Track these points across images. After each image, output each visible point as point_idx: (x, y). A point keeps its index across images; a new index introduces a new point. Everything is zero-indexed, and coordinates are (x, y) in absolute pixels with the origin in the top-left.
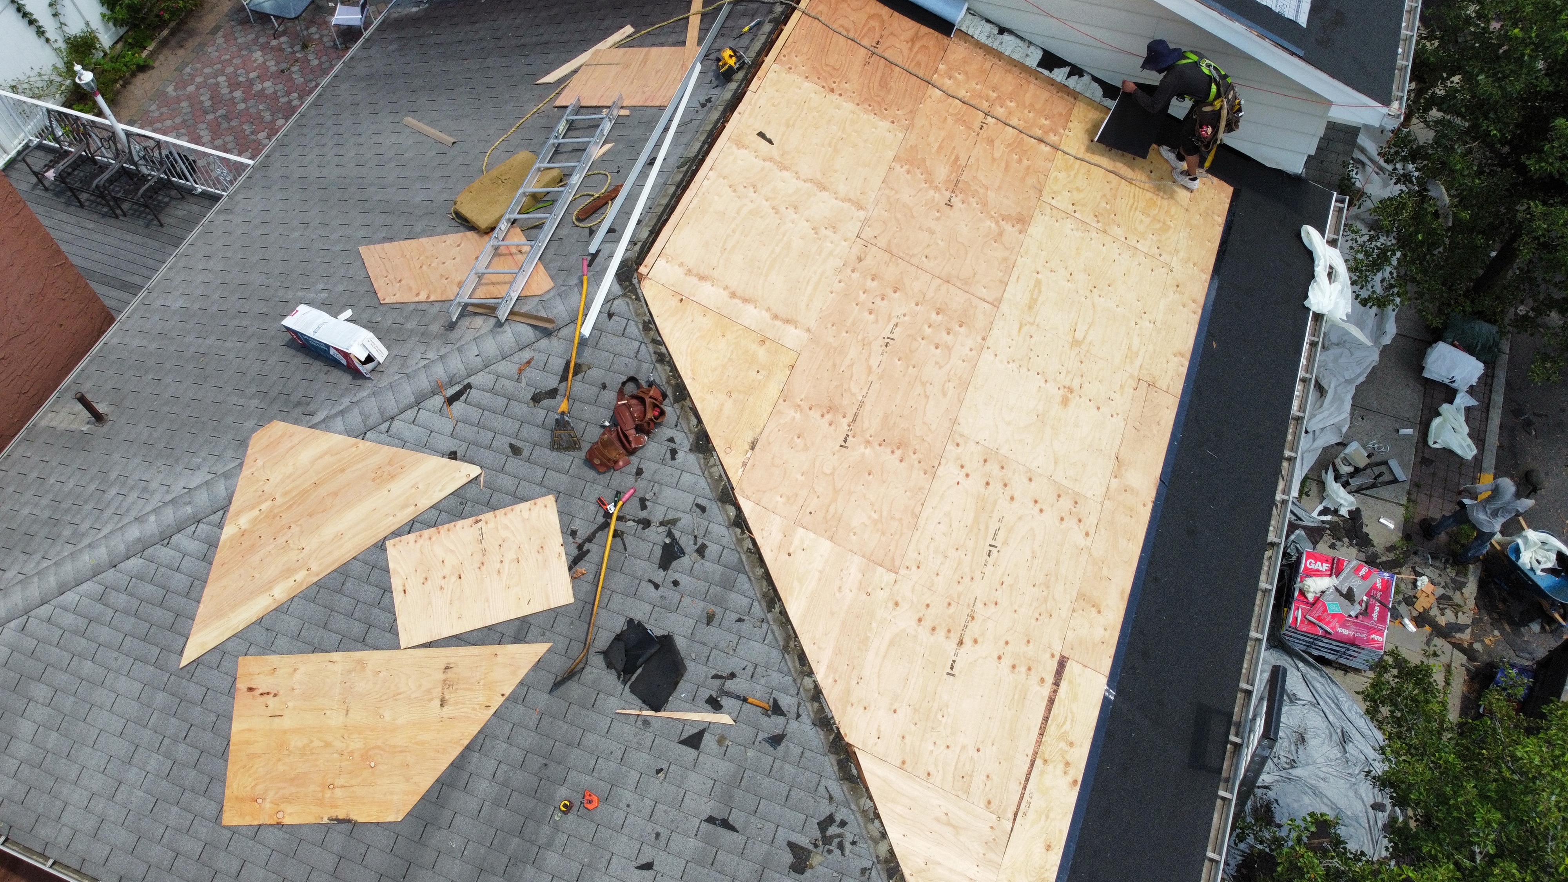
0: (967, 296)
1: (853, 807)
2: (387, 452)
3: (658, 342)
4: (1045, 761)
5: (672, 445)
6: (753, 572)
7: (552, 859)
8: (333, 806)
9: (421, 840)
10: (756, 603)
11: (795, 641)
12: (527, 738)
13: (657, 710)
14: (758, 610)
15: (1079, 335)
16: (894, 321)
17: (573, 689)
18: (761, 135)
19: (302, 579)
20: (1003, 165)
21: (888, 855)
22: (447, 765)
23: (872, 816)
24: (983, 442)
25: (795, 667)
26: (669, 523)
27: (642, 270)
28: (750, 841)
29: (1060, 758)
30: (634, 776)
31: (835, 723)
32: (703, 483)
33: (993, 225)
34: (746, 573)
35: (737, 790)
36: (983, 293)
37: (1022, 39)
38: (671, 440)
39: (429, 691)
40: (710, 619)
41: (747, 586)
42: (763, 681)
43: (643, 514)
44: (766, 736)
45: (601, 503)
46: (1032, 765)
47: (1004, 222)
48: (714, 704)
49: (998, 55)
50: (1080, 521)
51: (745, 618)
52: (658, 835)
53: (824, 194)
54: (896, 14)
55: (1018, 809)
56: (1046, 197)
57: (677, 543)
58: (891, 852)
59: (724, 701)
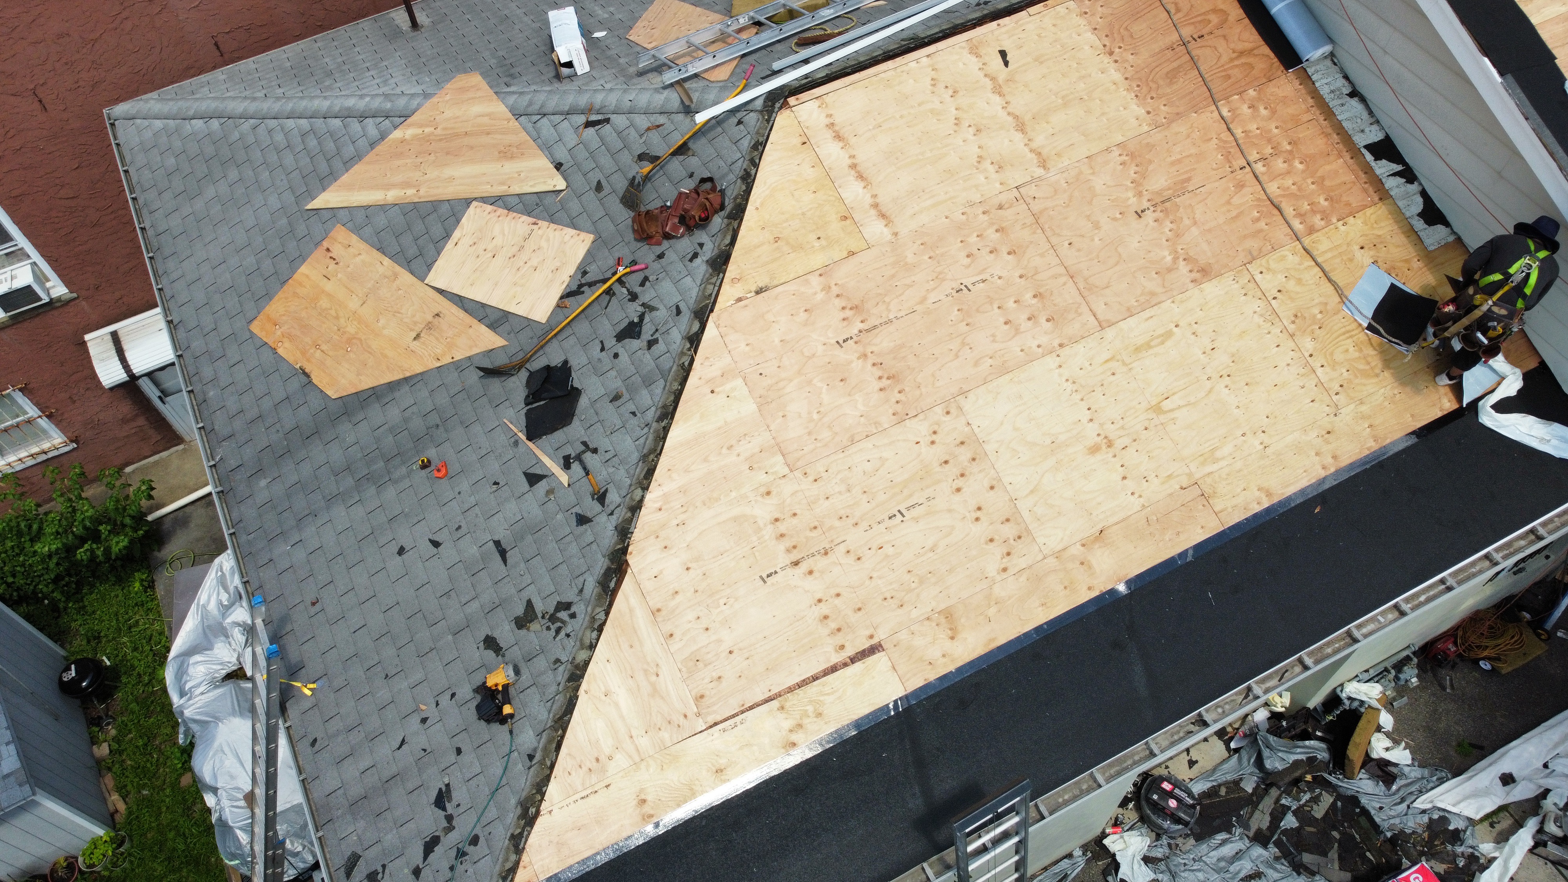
0: (1079, 299)
1: (589, 609)
2: (524, 136)
3: (755, 164)
4: (782, 708)
5: (698, 250)
6: (671, 383)
7: (390, 492)
8: (308, 360)
9: (334, 421)
10: (653, 409)
11: (656, 457)
12: (442, 399)
13: (530, 438)
14: (651, 415)
15: (1167, 405)
16: (983, 277)
17: (495, 385)
18: (1003, 54)
19: (410, 194)
20: (1234, 214)
21: (582, 664)
22: (386, 381)
23: (596, 626)
24: (975, 427)
25: (639, 476)
26: (649, 308)
27: (792, 101)
28: (508, 579)
29: (798, 717)
30: (479, 475)
31: (630, 538)
32: (694, 293)
33: (1169, 259)
34: (666, 381)
35: (530, 536)
36: (1100, 309)
37: (1371, 113)
38: (701, 245)
39: (415, 323)
40: (616, 398)
41: (658, 391)
42: (611, 470)
43: (637, 289)
44: (580, 512)
45: (619, 262)
46: (767, 701)
47: (1184, 263)
48: (567, 464)
49: (1328, 112)
50: (1008, 554)
51: (638, 415)
52: (459, 527)
53: (1018, 136)
54: (1247, 21)
55: (721, 722)
56: (1254, 268)
57: (641, 327)
58: (587, 663)
59: (576, 467)
